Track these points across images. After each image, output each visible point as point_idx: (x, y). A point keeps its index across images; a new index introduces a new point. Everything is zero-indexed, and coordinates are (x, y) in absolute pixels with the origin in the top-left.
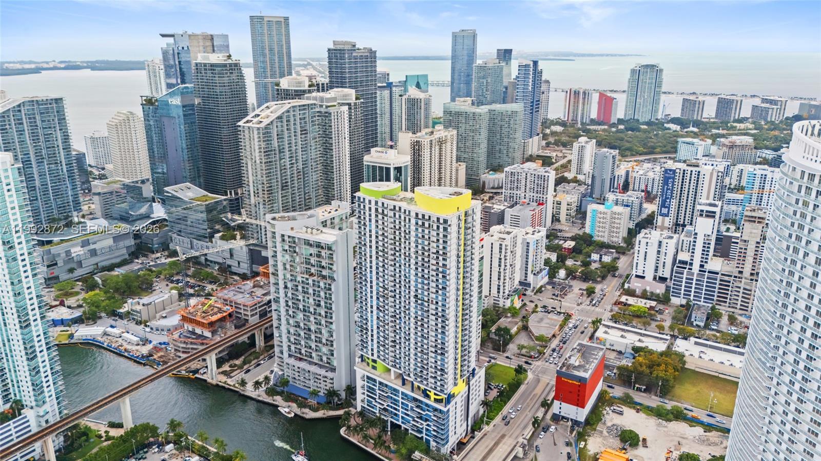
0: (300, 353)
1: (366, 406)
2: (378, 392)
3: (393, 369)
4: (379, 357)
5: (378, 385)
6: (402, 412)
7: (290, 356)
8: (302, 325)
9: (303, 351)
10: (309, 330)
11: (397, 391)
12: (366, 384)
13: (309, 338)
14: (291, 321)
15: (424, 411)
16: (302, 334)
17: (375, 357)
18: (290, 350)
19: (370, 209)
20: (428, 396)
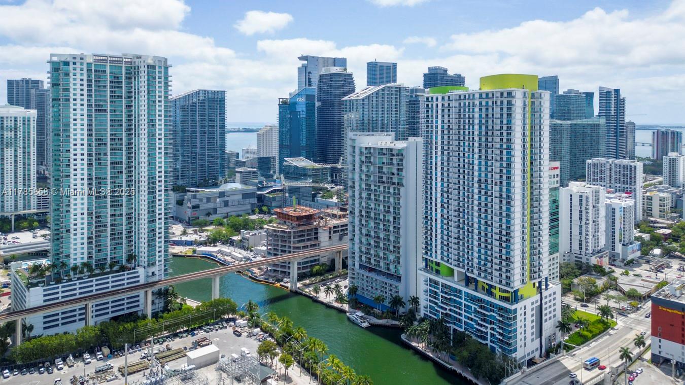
0: (370, 263)
1: (428, 314)
2: (441, 294)
3: (456, 269)
4: (442, 259)
5: (440, 287)
6: (466, 317)
7: (361, 266)
8: (372, 233)
9: (372, 261)
10: (379, 237)
11: (459, 291)
12: (429, 287)
13: (377, 247)
14: (364, 231)
15: (489, 312)
16: (372, 242)
17: (439, 260)
18: (361, 260)
19: (437, 106)
20: (492, 294)
